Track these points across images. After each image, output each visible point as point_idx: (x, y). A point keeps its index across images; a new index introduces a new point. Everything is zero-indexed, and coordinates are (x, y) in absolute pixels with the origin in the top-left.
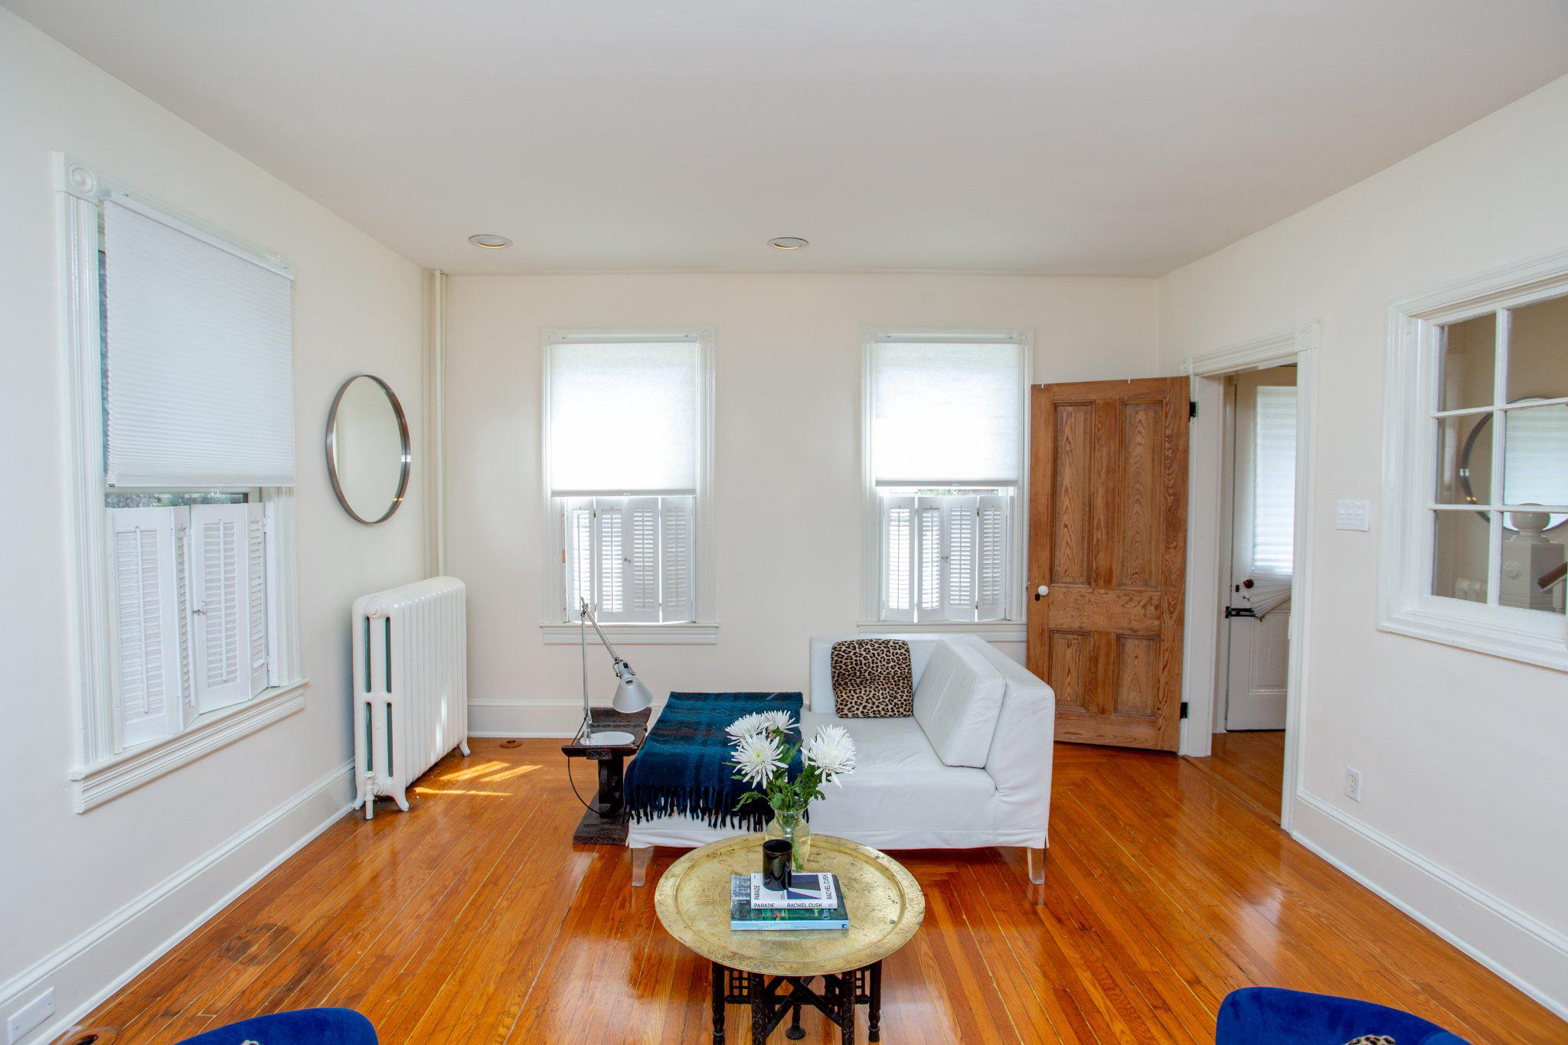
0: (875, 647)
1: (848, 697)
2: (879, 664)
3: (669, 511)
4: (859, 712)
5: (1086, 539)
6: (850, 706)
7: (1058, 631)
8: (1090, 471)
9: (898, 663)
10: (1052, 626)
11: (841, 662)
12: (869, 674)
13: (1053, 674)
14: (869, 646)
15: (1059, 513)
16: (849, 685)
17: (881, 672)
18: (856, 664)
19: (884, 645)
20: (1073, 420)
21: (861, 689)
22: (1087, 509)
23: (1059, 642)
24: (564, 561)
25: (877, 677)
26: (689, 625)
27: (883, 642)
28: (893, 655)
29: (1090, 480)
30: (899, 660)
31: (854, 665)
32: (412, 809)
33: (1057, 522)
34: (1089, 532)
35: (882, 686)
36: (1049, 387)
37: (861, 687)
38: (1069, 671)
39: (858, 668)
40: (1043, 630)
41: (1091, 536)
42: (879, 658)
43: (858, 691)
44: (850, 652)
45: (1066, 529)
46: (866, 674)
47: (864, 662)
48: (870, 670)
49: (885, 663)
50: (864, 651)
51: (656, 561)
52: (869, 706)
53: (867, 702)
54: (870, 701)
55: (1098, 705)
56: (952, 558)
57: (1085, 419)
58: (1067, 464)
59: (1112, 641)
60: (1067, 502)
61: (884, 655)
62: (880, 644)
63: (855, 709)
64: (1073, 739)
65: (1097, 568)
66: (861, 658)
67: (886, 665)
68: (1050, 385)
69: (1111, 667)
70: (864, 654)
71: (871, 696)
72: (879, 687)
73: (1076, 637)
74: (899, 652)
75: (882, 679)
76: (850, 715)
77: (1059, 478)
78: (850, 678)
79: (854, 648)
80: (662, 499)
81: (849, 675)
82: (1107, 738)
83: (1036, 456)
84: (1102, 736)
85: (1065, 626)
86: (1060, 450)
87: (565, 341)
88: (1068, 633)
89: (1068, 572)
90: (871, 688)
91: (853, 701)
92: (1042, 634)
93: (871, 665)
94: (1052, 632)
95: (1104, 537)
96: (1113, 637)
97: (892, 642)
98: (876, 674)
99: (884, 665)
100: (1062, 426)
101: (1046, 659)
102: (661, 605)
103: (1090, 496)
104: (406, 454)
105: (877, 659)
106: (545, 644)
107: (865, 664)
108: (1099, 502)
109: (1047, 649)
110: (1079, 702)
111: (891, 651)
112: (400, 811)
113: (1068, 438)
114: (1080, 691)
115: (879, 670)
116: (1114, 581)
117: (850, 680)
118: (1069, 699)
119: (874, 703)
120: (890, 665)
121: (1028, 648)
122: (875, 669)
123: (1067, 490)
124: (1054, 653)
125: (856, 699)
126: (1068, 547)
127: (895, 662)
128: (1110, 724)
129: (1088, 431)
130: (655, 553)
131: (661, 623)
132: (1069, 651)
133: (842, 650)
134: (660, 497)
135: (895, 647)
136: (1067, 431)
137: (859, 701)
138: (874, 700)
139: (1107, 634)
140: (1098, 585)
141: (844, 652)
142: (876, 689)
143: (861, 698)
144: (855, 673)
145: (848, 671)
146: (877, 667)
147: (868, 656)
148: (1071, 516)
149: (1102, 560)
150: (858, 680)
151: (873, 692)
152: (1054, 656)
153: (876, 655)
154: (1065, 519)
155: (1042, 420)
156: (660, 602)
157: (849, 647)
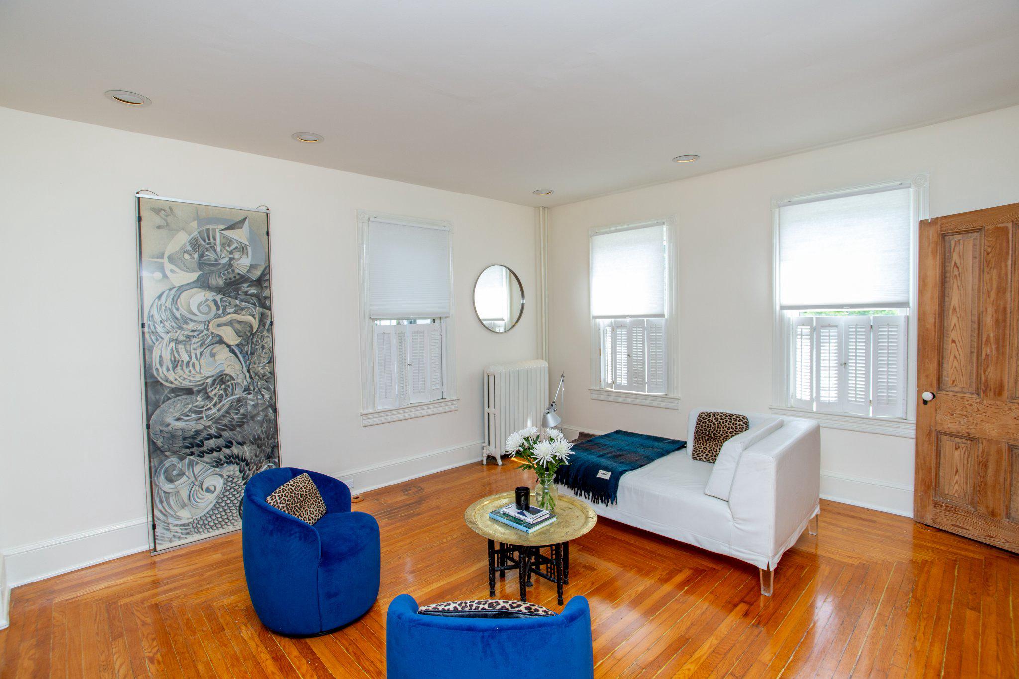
0: (723, 418)
1: (698, 447)
2: (722, 429)
3: (652, 327)
4: (703, 458)
5: (975, 354)
6: (698, 452)
7: (946, 434)
8: (979, 292)
9: (735, 430)
10: (940, 429)
11: (700, 424)
12: (714, 435)
13: (941, 471)
14: (719, 417)
15: (947, 331)
16: (701, 439)
17: (722, 435)
18: (708, 427)
19: (729, 417)
20: (961, 247)
21: (707, 443)
22: (976, 326)
23: (948, 444)
24: (600, 355)
25: (719, 438)
26: (664, 396)
27: (729, 416)
28: (733, 425)
29: (979, 300)
30: (737, 429)
31: (706, 427)
32: (502, 465)
33: (945, 338)
34: (978, 347)
35: (720, 444)
36: (935, 221)
37: (707, 442)
38: (957, 471)
39: (708, 429)
40: (931, 431)
41: (980, 351)
42: (723, 425)
43: (705, 444)
44: (706, 419)
45: (954, 344)
46: (712, 434)
47: (712, 426)
48: (715, 432)
49: (726, 429)
50: (715, 419)
51: (644, 357)
52: (710, 454)
53: (709, 452)
54: (710, 451)
55: (987, 507)
56: (850, 364)
57: (974, 245)
58: (955, 286)
59: (1003, 450)
60: (954, 320)
61: (727, 424)
62: (727, 416)
63: (700, 455)
64: (961, 532)
65: (986, 381)
66: (711, 424)
67: (727, 431)
68: (937, 219)
69: (1002, 475)
70: (714, 421)
71: (712, 448)
72: (719, 444)
73: (964, 441)
74: (738, 423)
75: (722, 439)
76: (698, 458)
77: (947, 299)
78: (702, 435)
79: (710, 417)
80: (647, 320)
81: (702, 433)
82: (998, 540)
83: (924, 281)
84: (992, 537)
85: (953, 430)
86: (948, 275)
87: (597, 234)
88: (956, 436)
89: (955, 383)
90: (713, 443)
91: (701, 450)
92: (930, 434)
93: (717, 429)
94: (940, 434)
95: (994, 352)
96: (1004, 447)
97: (735, 416)
98: (719, 435)
99: (725, 430)
100: (950, 253)
101: (934, 457)
102: (647, 383)
103: (979, 315)
104: (523, 300)
105: (721, 426)
106: (592, 399)
107: (713, 428)
108: (989, 320)
109: (934, 448)
110: (967, 501)
111: (733, 422)
112: (498, 465)
113: (955, 264)
114: (969, 491)
115: (721, 433)
116: (1005, 394)
117: (702, 436)
118: (956, 495)
119: (713, 454)
120: (729, 431)
121: (917, 445)
122: (718, 432)
123: (955, 310)
124: (942, 452)
125: (702, 449)
126: (955, 360)
127: (733, 429)
128: (1001, 528)
129: (977, 255)
130: (644, 352)
131: (647, 393)
132: (957, 453)
133: (702, 417)
134: (645, 319)
135: (736, 419)
136: (955, 257)
137: (704, 451)
138: (713, 451)
139: (998, 442)
140: (986, 396)
141: (703, 418)
142: (716, 445)
143: (705, 449)
144: (706, 433)
145: (702, 431)
146: (720, 431)
147: (716, 423)
148: (959, 332)
149: (992, 373)
150: (706, 437)
151: (714, 446)
152: (942, 455)
153: (722, 423)
154: (953, 335)
155: (930, 249)
156: (647, 381)
157: (706, 416)
